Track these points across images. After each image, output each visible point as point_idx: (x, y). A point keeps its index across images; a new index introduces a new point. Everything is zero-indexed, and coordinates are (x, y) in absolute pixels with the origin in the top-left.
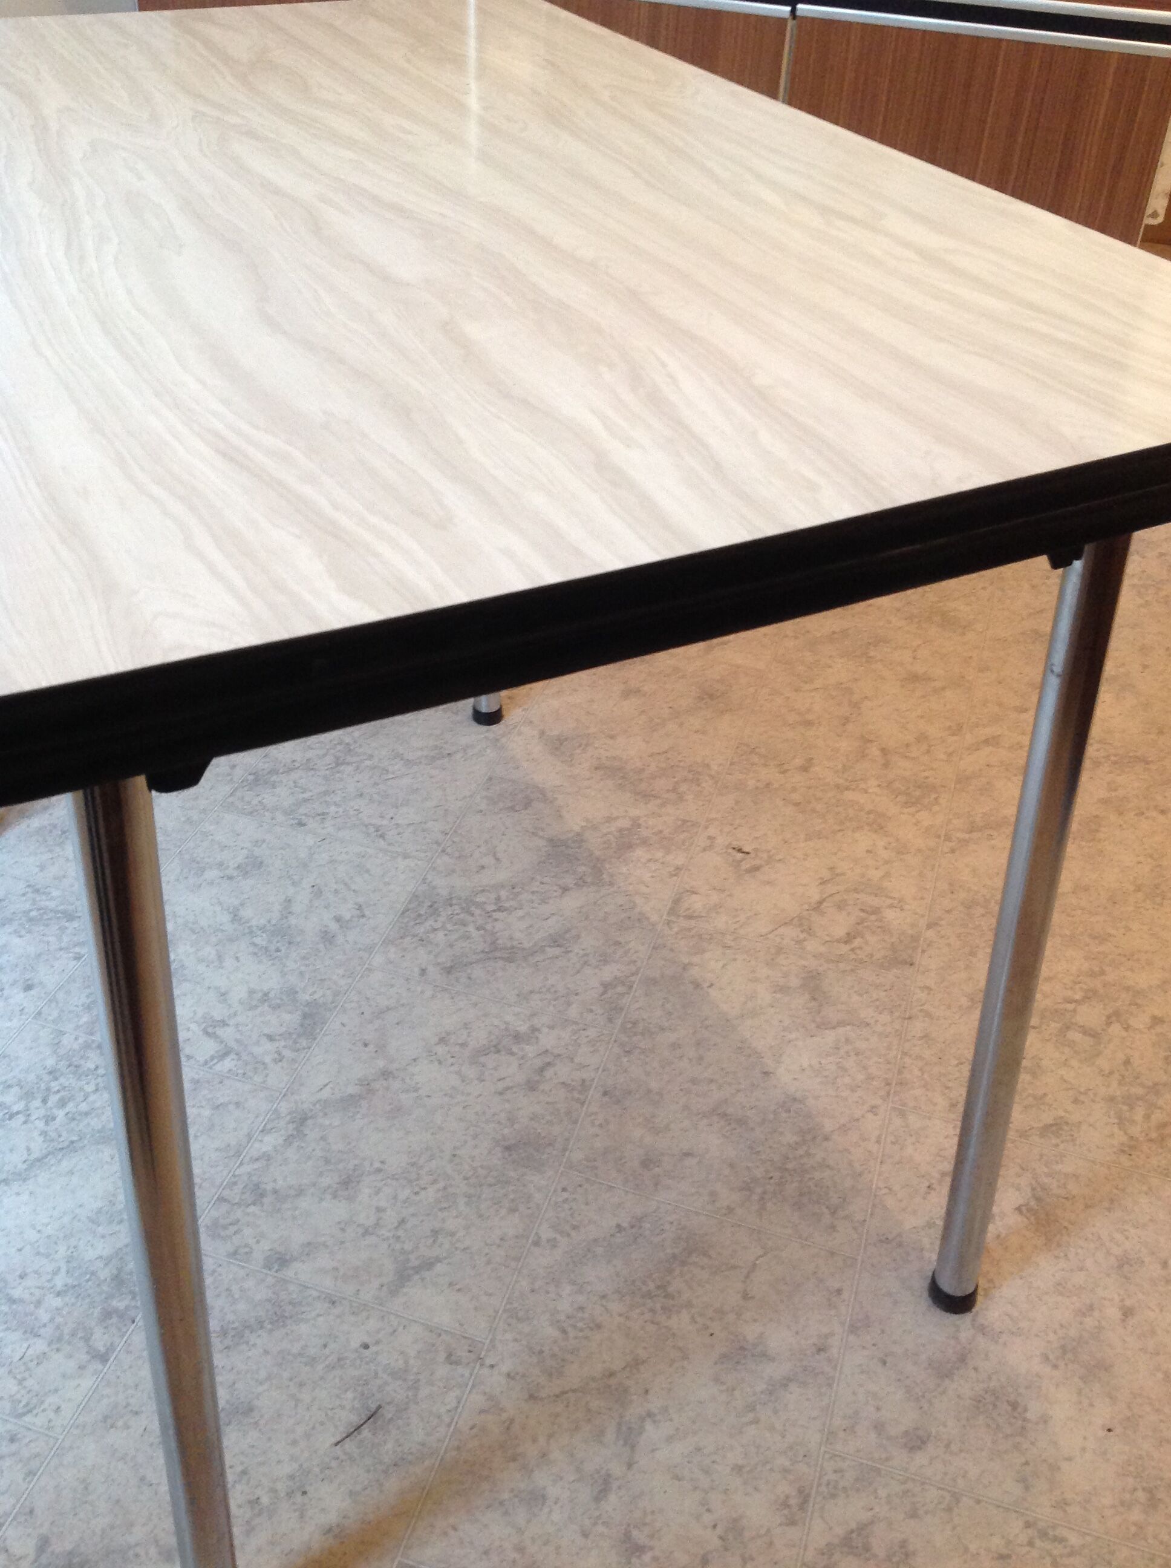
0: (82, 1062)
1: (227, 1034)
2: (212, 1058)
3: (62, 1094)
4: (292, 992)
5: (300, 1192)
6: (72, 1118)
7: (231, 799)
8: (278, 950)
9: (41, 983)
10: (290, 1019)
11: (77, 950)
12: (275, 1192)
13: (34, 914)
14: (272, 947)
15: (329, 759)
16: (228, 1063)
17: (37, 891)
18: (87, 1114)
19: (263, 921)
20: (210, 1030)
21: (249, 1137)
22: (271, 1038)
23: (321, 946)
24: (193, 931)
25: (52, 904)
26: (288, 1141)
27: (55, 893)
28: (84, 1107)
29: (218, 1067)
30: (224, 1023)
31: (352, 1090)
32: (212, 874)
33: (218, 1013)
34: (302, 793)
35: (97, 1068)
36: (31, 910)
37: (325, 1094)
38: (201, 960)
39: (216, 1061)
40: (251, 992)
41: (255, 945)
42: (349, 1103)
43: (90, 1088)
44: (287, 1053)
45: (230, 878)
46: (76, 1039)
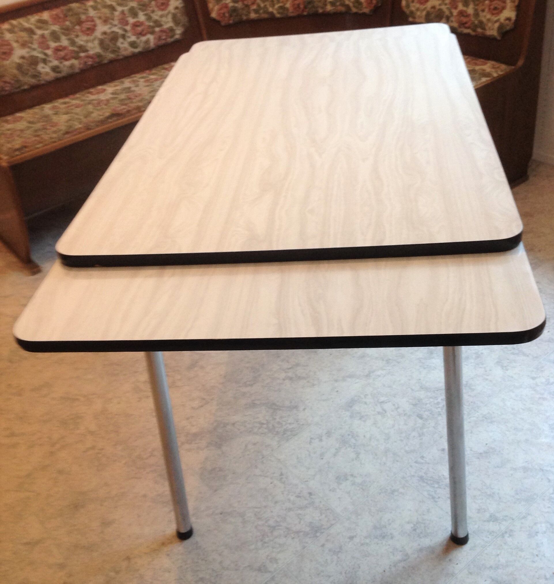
0: (429, 415)
1: (379, 409)
2: (386, 403)
3: (437, 406)
4: (351, 417)
5: (376, 358)
6: (436, 398)
7: (333, 522)
8: (349, 435)
9: (438, 450)
10: (356, 408)
11: (422, 461)
12: (383, 360)
13: (436, 486)
14: (350, 437)
15: (276, 533)
16: (382, 399)
17: (433, 498)
18: (431, 398)
19: (349, 449)
20: (384, 412)
21: (384, 376)
22: (366, 403)
23: (333, 431)
24: (376, 455)
25: (428, 488)
26: (373, 372)
27: (425, 493)
28: (431, 400)
29: (386, 399)
30: (379, 413)
31: (349, 379)
32: (359, 480)
33: (379, 417)
34: (300, 514)
35: (425, 411)
36: (437, 488)
37: (357, 380)
38: (378, 440)
39: (386, 401)
40: (365, 421)
41: (356, 440)
42: (351, 376)
43: (428, 405)
44: (362, 396)
45: (352, 475)
46: (429, 424)
